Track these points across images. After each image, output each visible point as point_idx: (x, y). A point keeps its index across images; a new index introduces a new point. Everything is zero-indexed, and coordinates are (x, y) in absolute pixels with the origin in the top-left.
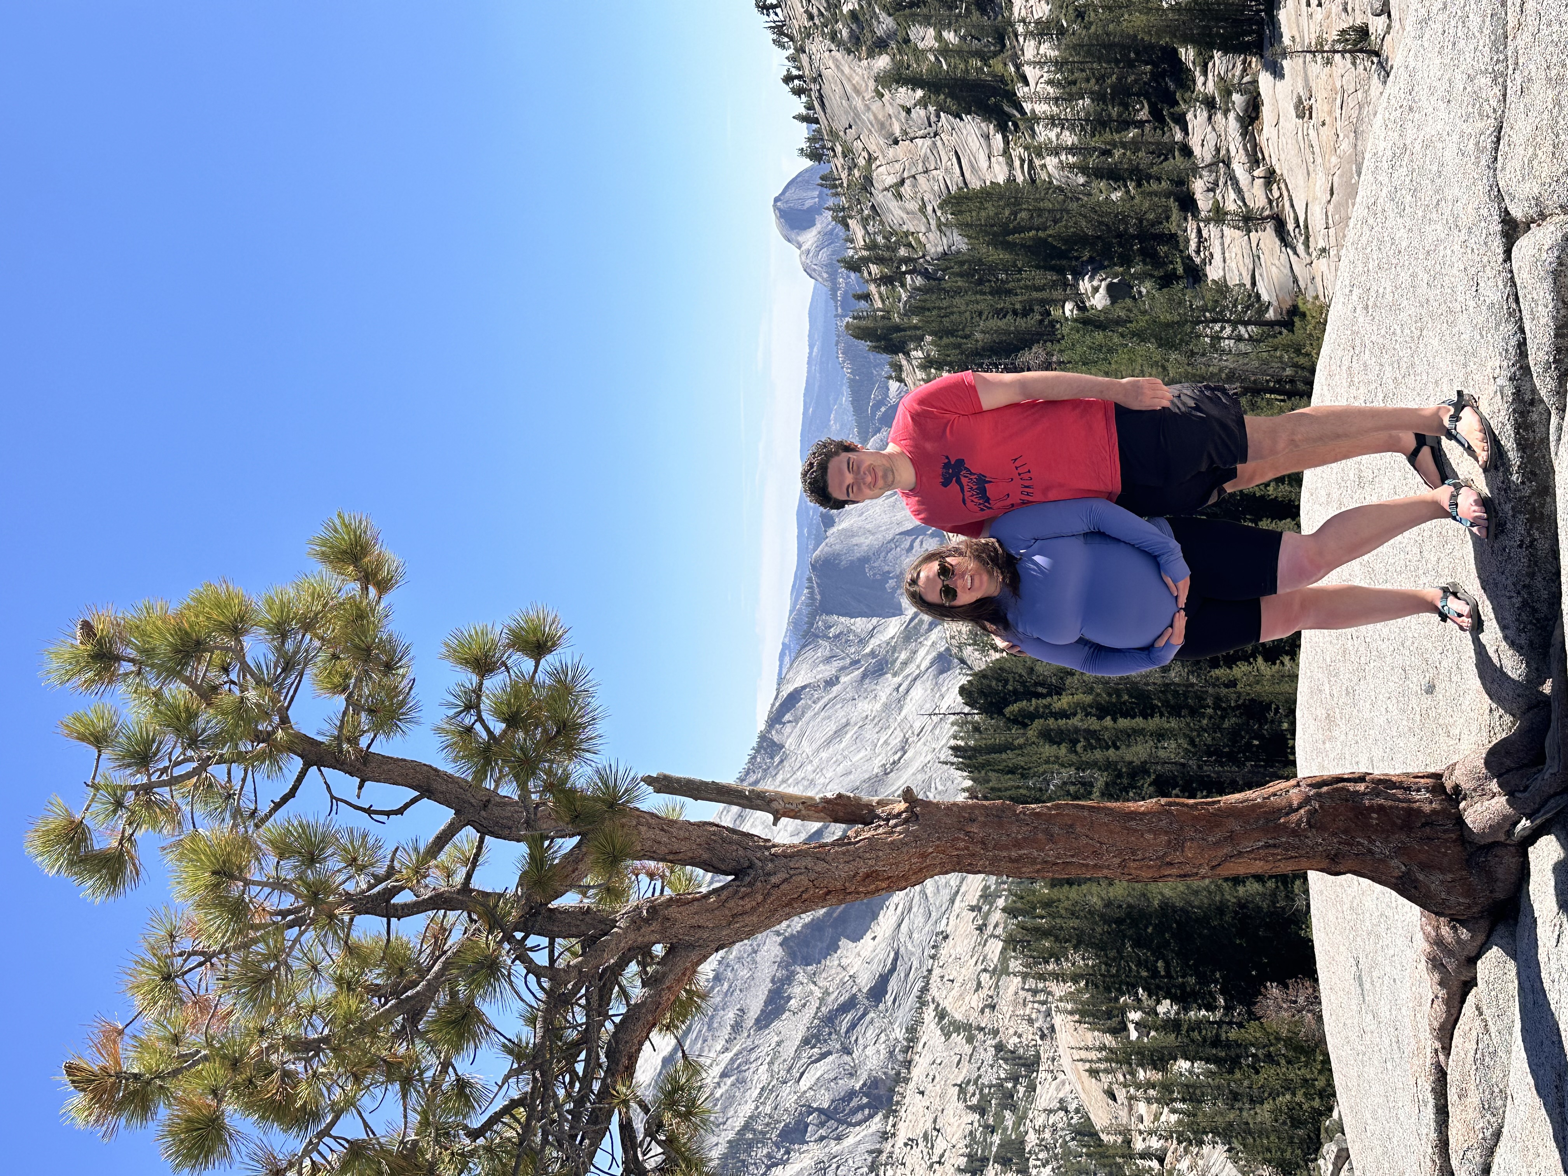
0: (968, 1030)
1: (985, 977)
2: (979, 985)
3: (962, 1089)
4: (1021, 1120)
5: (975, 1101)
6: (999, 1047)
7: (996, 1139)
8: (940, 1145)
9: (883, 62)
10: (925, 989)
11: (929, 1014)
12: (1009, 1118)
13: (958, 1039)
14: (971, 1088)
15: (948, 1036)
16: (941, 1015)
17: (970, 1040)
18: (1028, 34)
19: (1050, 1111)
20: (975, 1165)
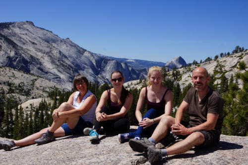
0: (33, 84)
1: (42, 88)
2: (41, 87)
3: (23, 83)
4: (18, 93)
5: (21, 85)
6: (30, 90)
7: (14, 88)
8: (13, 78)
10: (40, 77)
11: (36, 78)
12: (17, 91)
13: (31, 83)
16: (36, 80)
17: (31, 85)
19: (19, 98)
20: (9, 84)
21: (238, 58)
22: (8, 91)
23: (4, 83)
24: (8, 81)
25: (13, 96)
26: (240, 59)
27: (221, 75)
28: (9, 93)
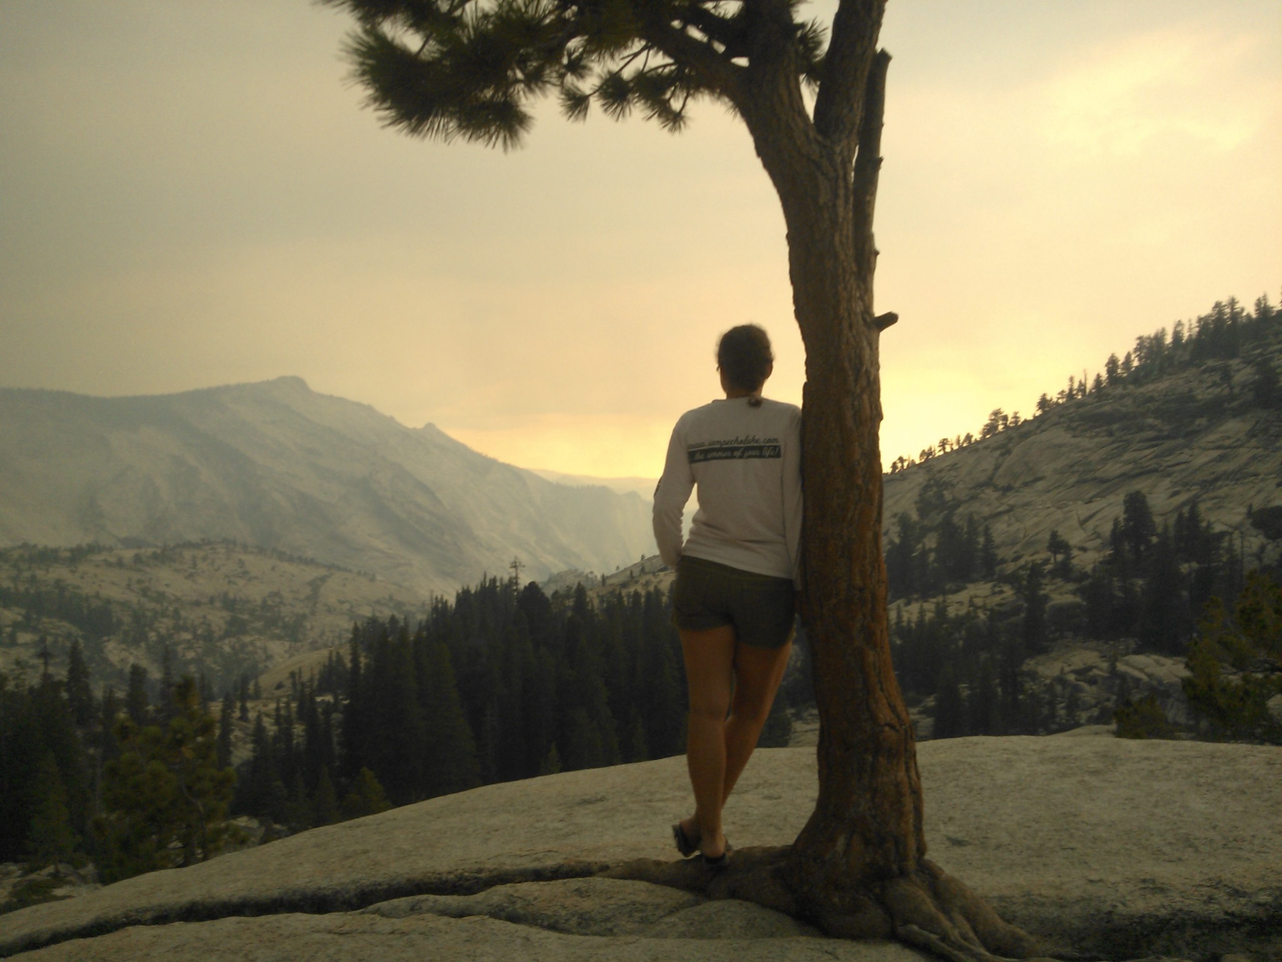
0: (314, 596)
1: (346, 606)
2: (342, 602)
3: (277, 594)
4: (259, 632)
5: (269, 602)
6: (304, 617)
7: (246, 617)
8: (241, 582)
9: (914, 516)
10: (339, 568)
11: (322, 572)
12: (259, 625)
13: (308, 591)
14: (277, 600)
15: (311, 583)
16: (323, 579)
17: (308, 598)
18: (938, 604)
19: (265, 649)
20: (229, 604)
21: (998, 453)
22: (224, 626)
23: (212, 601)
24: (226, 594)
25: (244, 646)
26: (1002, 455)
27: (942, 515)
28: (227, 634)
